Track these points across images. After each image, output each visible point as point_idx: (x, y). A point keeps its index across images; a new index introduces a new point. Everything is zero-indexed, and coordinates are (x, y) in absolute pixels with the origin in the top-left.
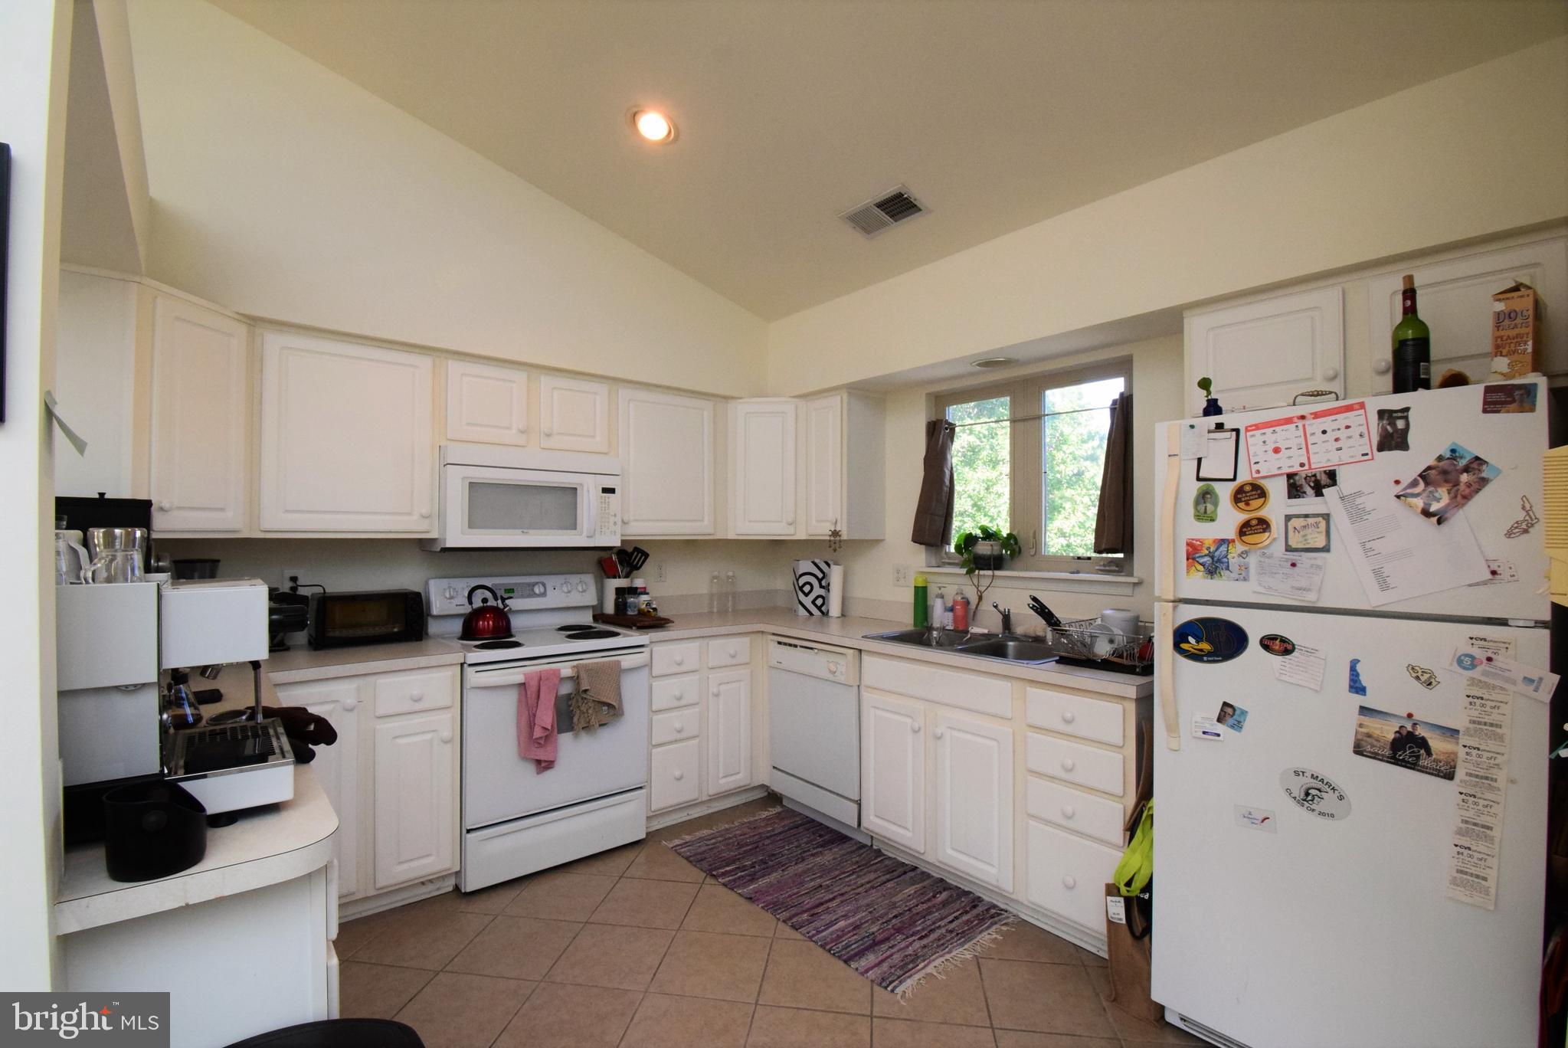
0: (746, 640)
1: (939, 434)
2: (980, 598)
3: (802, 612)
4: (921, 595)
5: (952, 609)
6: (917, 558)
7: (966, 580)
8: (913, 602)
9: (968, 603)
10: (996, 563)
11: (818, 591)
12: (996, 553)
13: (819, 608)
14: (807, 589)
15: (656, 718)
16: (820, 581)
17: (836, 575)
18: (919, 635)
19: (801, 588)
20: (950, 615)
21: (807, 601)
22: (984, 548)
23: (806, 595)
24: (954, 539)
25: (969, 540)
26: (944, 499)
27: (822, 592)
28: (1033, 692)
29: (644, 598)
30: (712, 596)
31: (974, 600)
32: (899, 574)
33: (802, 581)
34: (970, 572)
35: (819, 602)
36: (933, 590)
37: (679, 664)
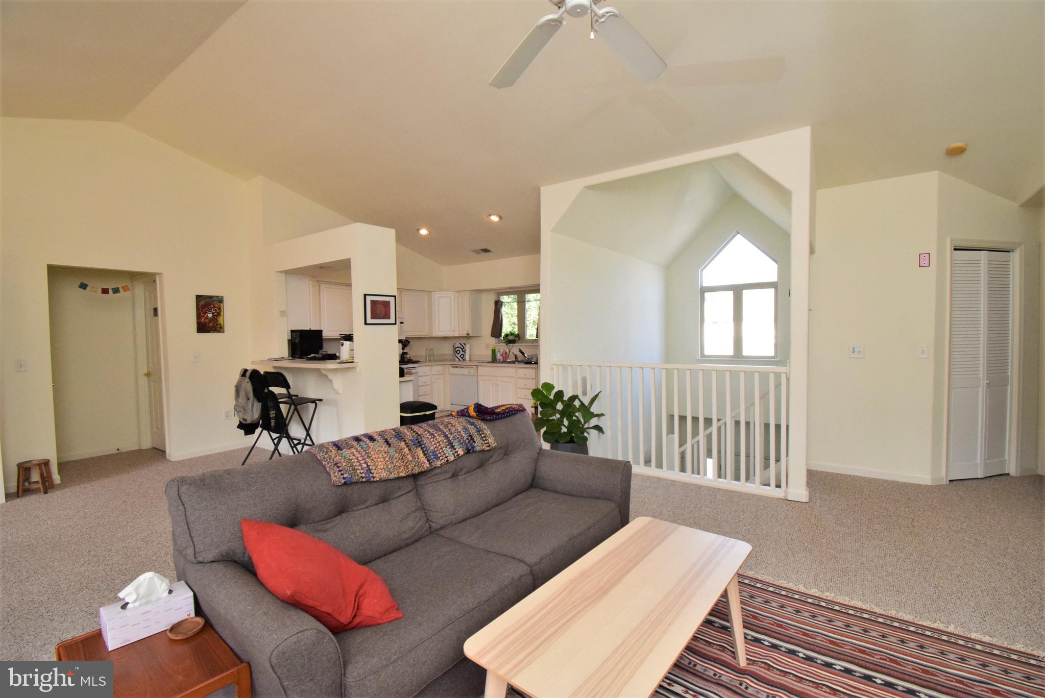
0: (442, 367)
1: (498, 305)
2: (510, 352)
3: (457, 359)
4: (494, 351)
5: (502, 355)
6: (493, 341)
7: (506, 347)
8: (491, 354)
9: (506, 353)
10: (513, 342)
11: (462, 353)
12: (514, 339)
13: (462, 358)
14: (458, 352)
15: (419, 388)
16: (462, 349)
17: (467, 348)
18: (494, 360)
19: (456, 352)
20: (502, 357)
21: (458, 356)
22: (510, 338)
23: (458, 354)
24: (503, 335)
25: (507, 335)
26: (500, 323)
27: (463, 353)
28: (519, 370)
29: (408, 356)
30: (426, 355)
31: (508, 352)
32: (487, 346)
33: (456, 350)
34: (507, 344)
35: (462, 356)
36: (497, 350)
37: (425, 373)
